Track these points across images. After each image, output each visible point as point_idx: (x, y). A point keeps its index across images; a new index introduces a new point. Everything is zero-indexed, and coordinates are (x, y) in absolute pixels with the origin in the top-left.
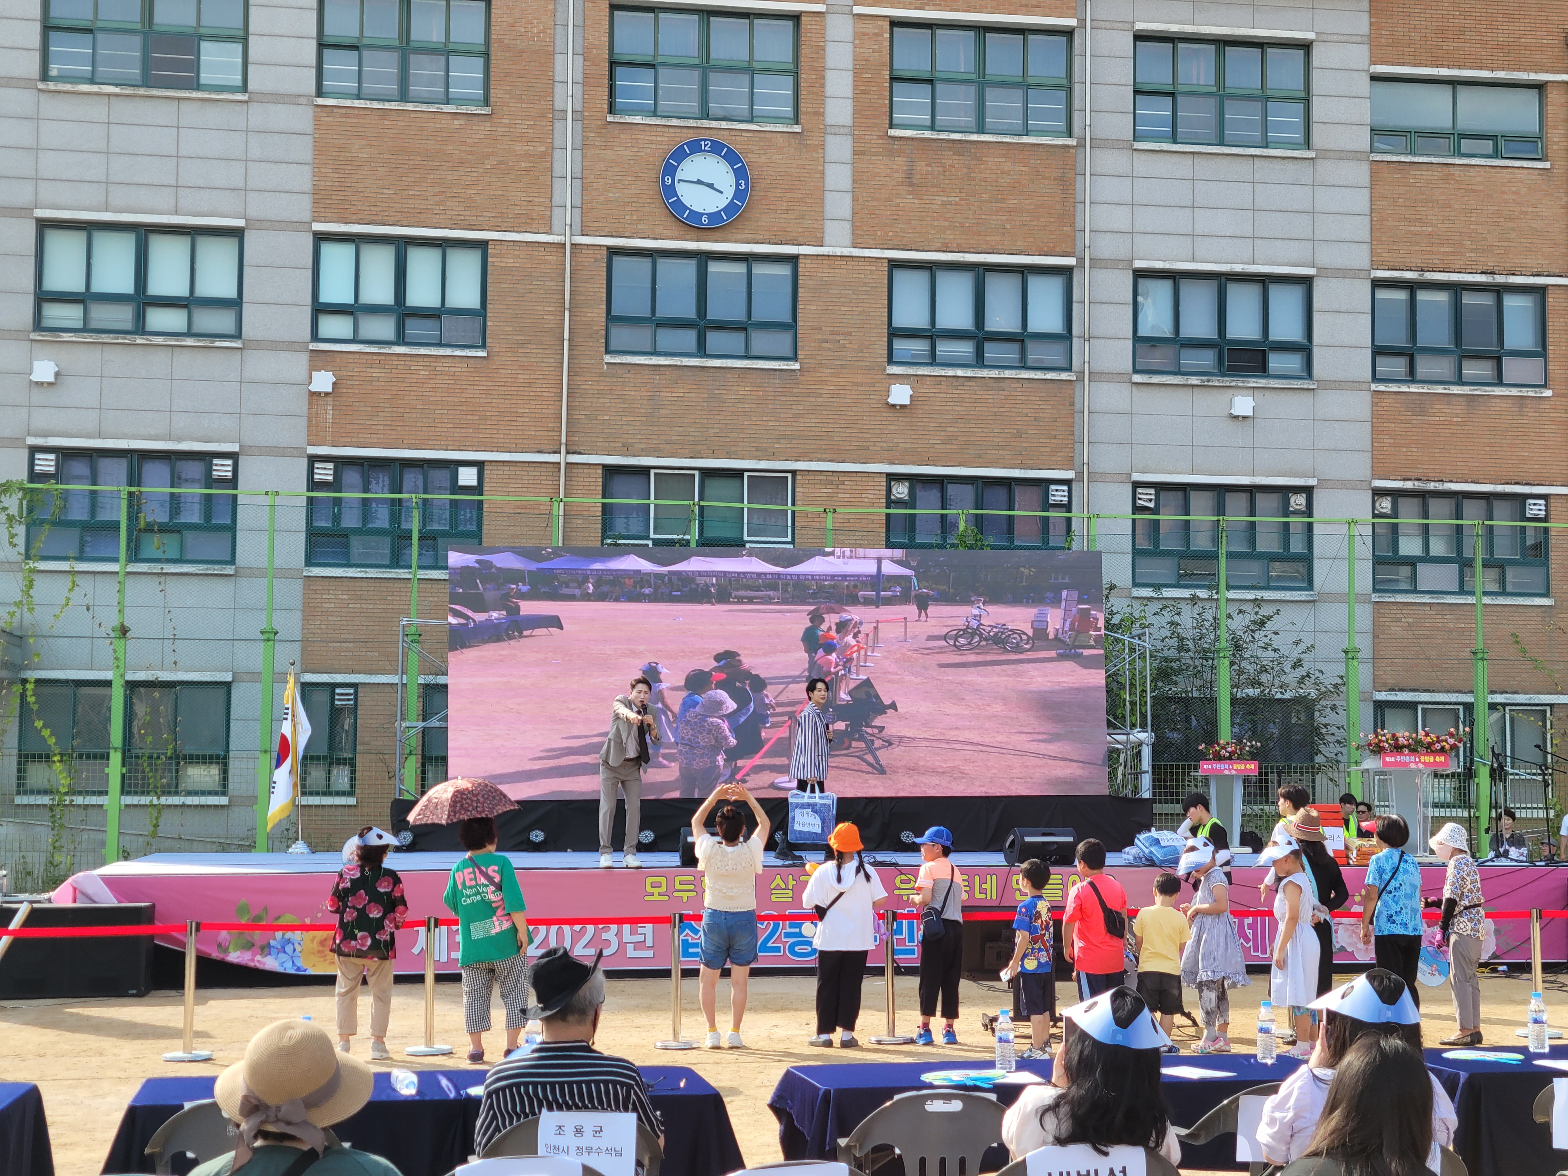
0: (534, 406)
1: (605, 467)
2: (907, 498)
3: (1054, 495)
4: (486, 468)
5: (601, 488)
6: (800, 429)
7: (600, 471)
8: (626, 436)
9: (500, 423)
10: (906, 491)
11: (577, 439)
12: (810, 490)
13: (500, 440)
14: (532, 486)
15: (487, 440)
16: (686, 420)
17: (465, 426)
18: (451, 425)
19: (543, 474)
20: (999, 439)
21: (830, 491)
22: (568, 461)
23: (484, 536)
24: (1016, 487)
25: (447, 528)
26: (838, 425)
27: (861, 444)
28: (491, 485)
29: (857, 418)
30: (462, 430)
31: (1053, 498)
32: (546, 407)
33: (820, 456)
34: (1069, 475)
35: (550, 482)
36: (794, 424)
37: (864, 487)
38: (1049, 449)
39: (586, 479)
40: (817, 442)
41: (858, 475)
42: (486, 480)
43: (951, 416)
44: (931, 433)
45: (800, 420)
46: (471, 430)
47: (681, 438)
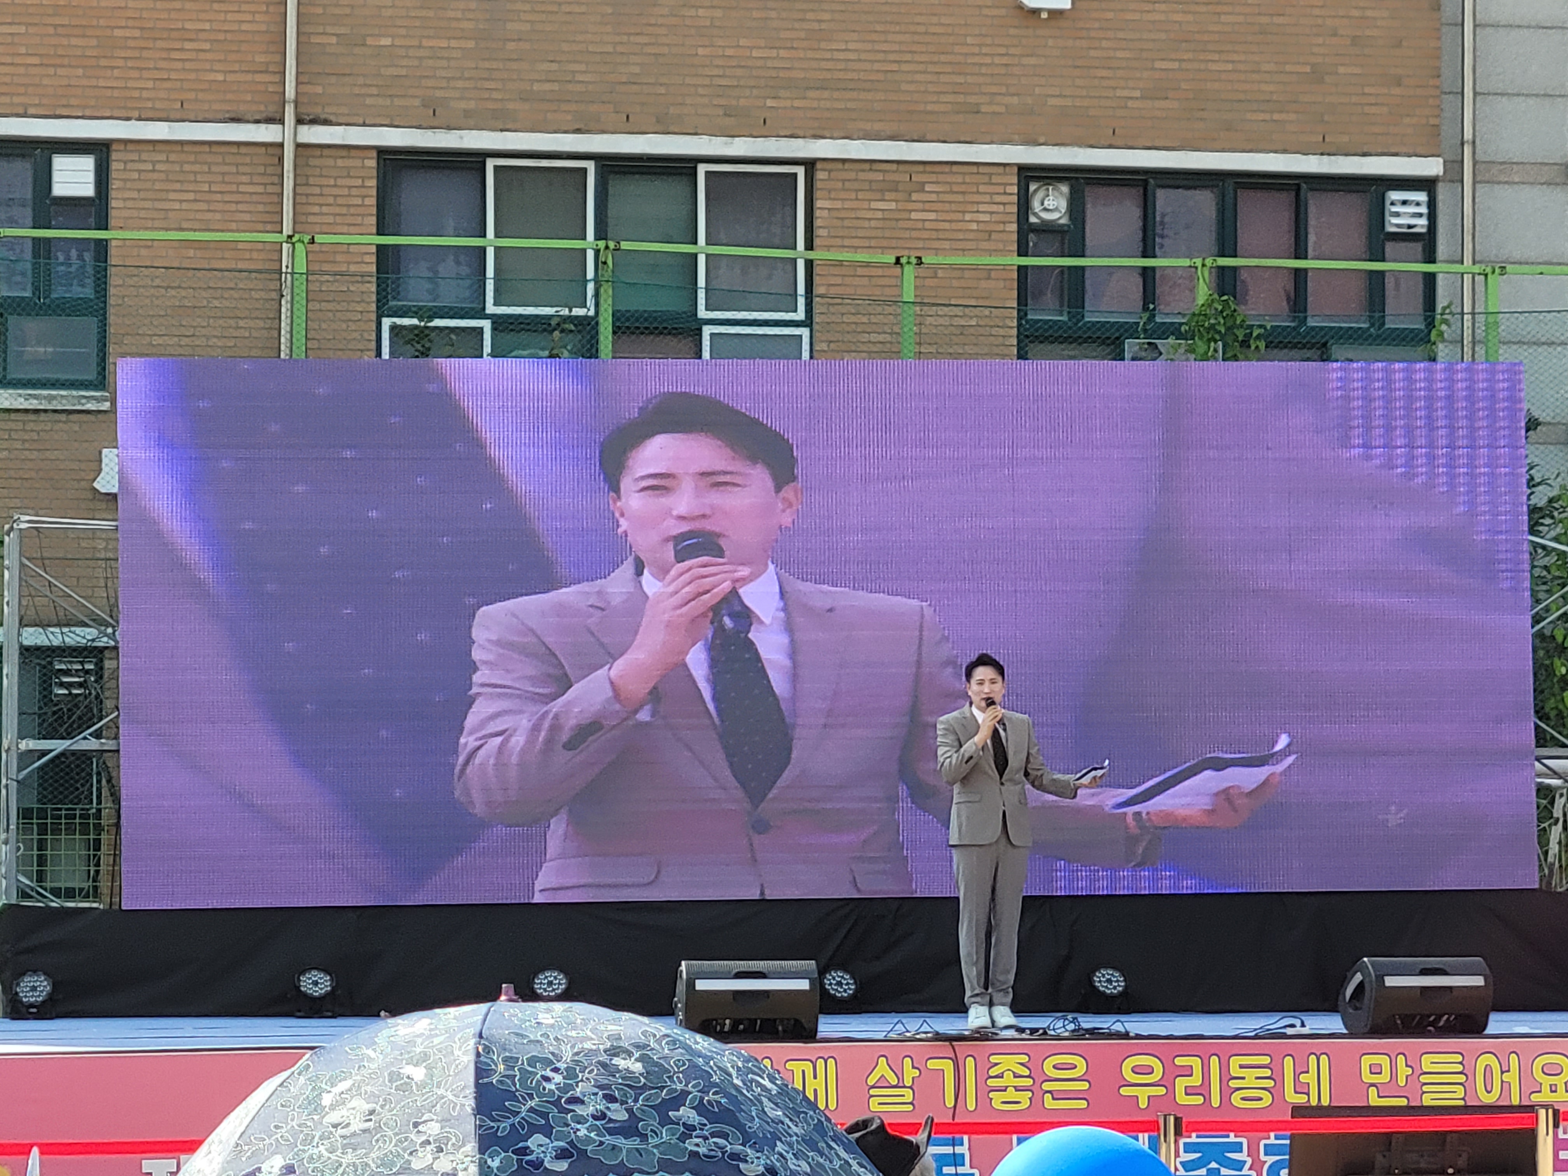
0: (222, 17)
1: (384, 154)
2: (1063, 221)
3: (1397, 215)
4: (114, 156)
5: (373, 201)
6: (824, 64)
7: (373, 163)
8: (430, 83)
9: (145, 54)
10: (1063, 205)
11: (319, 90)
12: (847, 205)
13: (145, 94)
14: (218, 197)
15: (116, 93)
16: (565, 47)
17: (66, 61)
18: (35, 60)
19: (242, 169)
20: (1271, 88)
21: (893, 206)
22: (301, 139)
23: (111, 311)
24: (1310, 194)
25: (28, 294)
26: (908, 57)
27: (961, 98)
28: (127, 195)
29: (951, 39)
30: (60, 72)
31: (1395, 221)
32: (249, 17)
33: (868, 126)
34: (1432, 167)
35: (260, 189)
36: (810, 54)
37: (970, 198)
38: (1385, 109)
39: (340, 182)
40: (863, 95)
41: (955, 168)
42: (115, 184)
43: (1163, 36)
44: (1120, 73)
45: (823, 45)
46: (80, 72)
47: (556, 87)
